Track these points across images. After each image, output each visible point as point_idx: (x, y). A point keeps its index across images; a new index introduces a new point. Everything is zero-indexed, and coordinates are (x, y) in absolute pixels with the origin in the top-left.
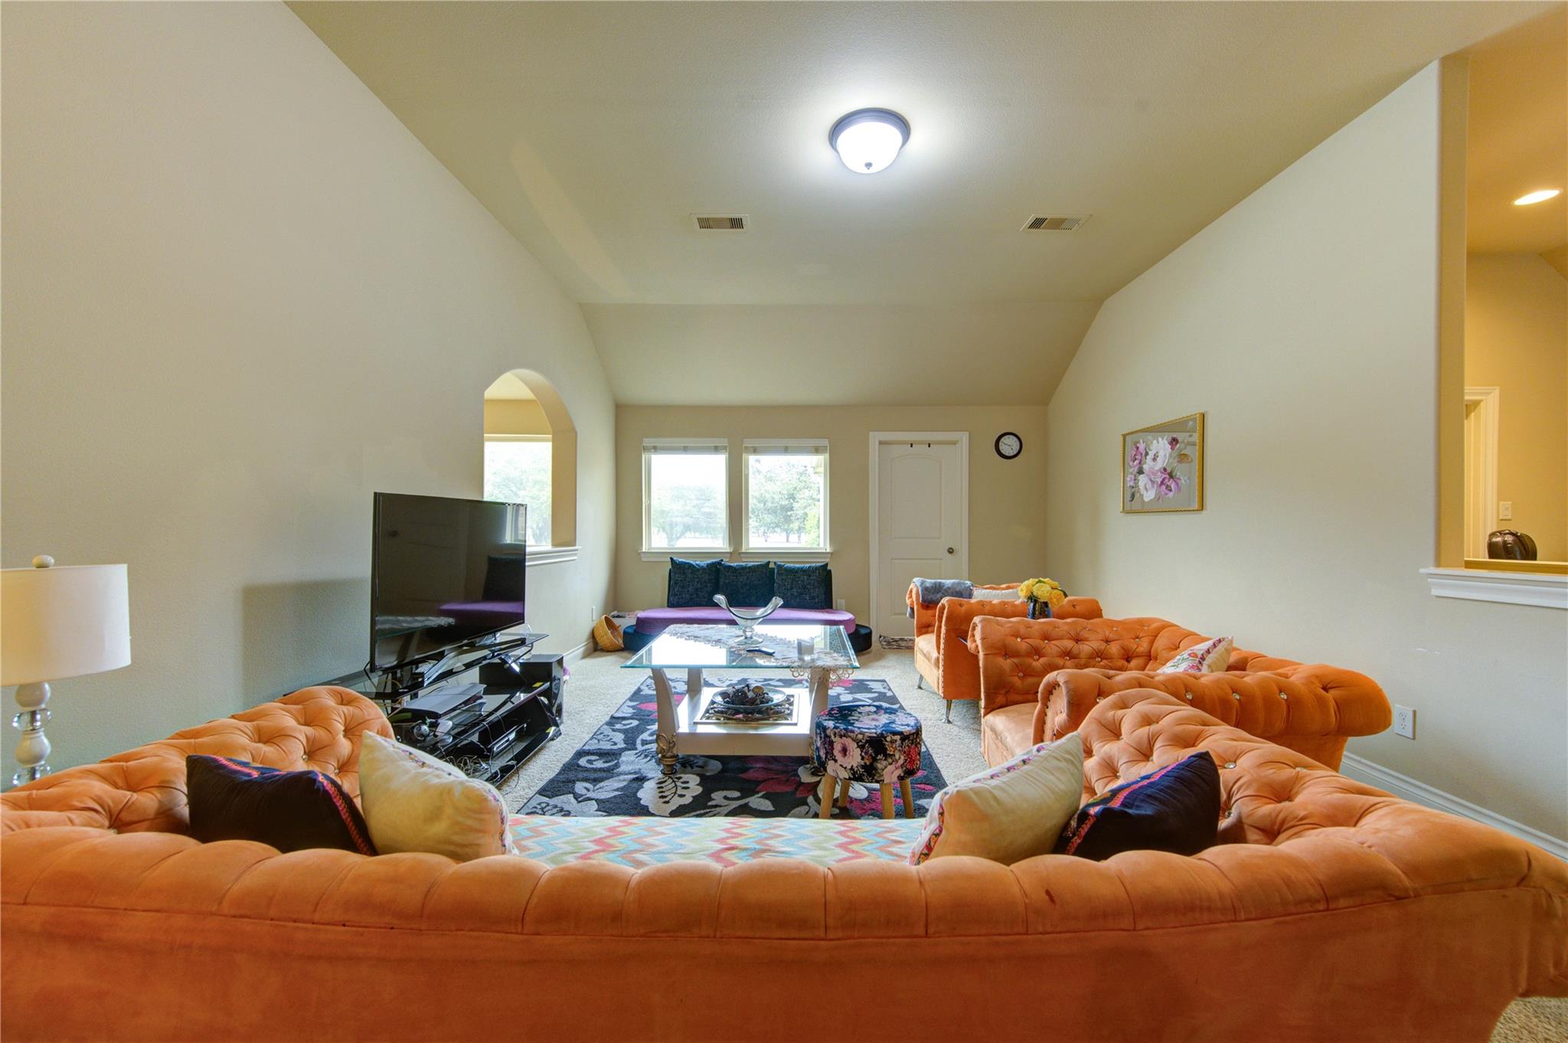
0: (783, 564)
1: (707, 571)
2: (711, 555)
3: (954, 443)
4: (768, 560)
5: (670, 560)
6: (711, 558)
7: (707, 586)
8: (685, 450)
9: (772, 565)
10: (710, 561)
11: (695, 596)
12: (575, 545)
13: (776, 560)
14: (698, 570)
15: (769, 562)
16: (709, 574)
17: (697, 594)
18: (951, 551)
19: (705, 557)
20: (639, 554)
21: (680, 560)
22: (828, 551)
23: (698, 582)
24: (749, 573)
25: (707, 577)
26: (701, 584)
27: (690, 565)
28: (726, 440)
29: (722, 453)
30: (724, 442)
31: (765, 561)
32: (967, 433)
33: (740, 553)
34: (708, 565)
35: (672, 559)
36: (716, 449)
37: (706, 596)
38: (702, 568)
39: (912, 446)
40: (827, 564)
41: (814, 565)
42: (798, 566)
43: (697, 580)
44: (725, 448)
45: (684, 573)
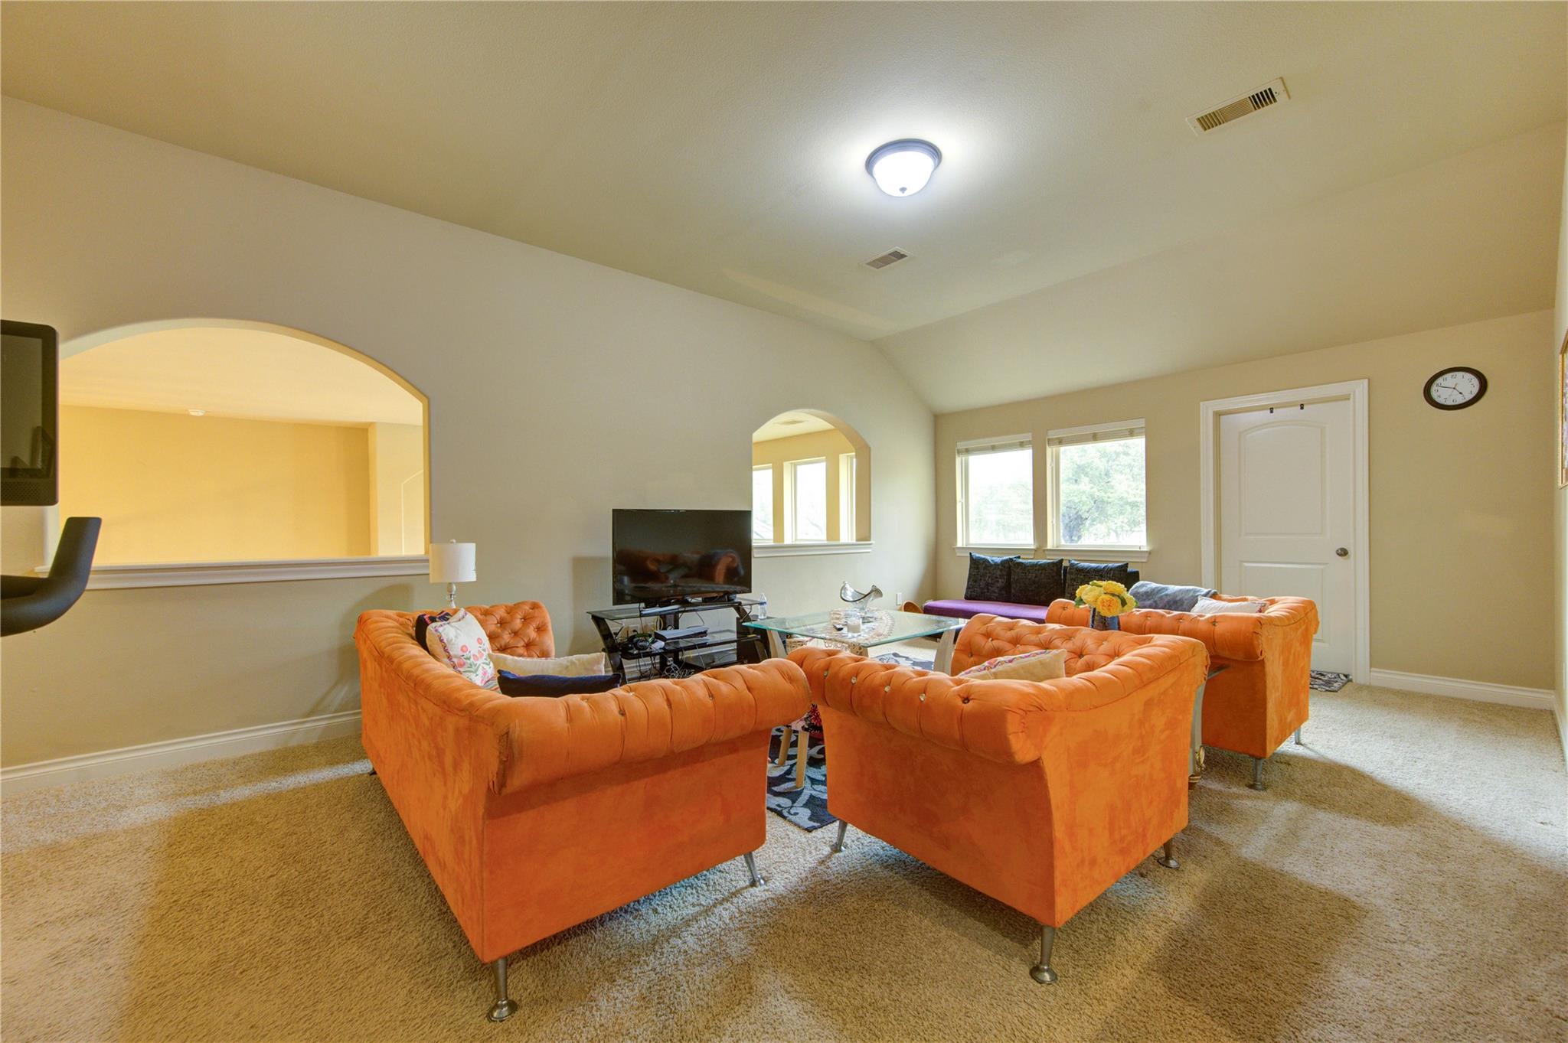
0: (1076, 562)
1: (1000, 567)
2: (1008, 552)
3: (1347, 398)
4: (1060, 558)
5: (969, 555)
6: (1005, 554)
7: (998, 581)
8: (993, 448)
9: (1065, 564)
10: (1006, 558)
11: (986, 590)
12: (870, 540)
13: (1068, 558)
14: (991, 565)
15: (1062, 560)
16: (1001, 570)
17: (988, 589)
18: (1343, 553)
19: (1002, 553)
20: (954, 549)
21: (977, 555)
22: (1145, 549)
23: (989, 577)
24: (1039, 570)
25: (999, 573)
26: (992, 579)
27: (985, 561)
28: (1030, 434)
29: (1028, 448)
30: (1027, 437)
31: (1058, 558)
32: (1367, 380)
33: (1044, 550)
34: (1002, 562)
35: (971, 554)
36: (1022, 445)
37: (996, 591)
38: (996, 564)
39: (1272, 412)
40: (1126, 565)
41: (1110, 565)
42: (1093, 565)
43: (988, 575)
44: (1029, 442)
45: (978, 568)
